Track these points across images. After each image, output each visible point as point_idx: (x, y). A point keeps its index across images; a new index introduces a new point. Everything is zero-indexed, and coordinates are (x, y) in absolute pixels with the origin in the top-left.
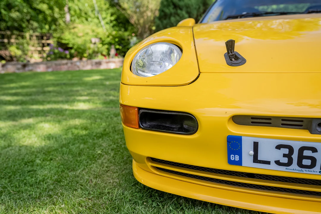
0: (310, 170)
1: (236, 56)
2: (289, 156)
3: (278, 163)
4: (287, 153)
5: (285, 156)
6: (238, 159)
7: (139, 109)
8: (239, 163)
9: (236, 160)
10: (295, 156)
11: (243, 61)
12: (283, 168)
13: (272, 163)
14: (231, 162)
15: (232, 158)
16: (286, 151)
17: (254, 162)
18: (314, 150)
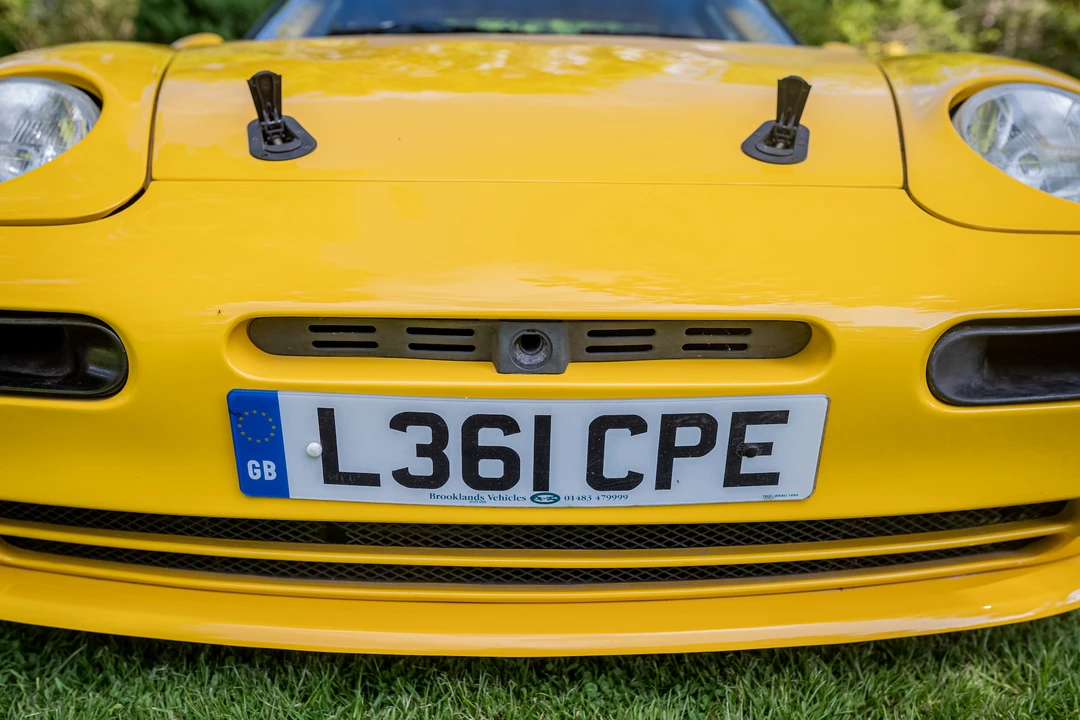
0: (503, 493)
1: (287, 131)
2: (433, 451)
3: (403, 477)
4: (428, 440)
5: (422, 451)
6: (274, 476)
8: (278, 488)
9: (267, 478)
10: (454, 451)
11: (308, 145)
12: (422, 495)
13: (387, 479)
14: (251, 488)
15: (254, 475)
16: (424, 435)
17: (327, 481)
18: (509, 425)
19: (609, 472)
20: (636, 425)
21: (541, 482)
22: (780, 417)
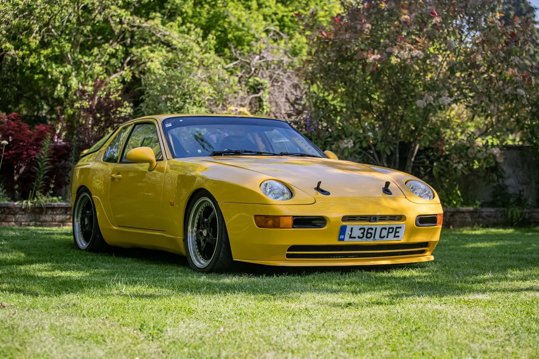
0: (370, 239)
2: (363, 233)
3: (359, 237)
6: (343, 238)
7: (293, 217)
10: (365, 233)
12: (360, 240)
14: (340, 240)
15: (340, 238)
16: (362, 231)
17: (349, 238)
18: (372, 229)
19: (382, 236)
20: (385, 229)
21: (374, 238)
22: (400, 228)
